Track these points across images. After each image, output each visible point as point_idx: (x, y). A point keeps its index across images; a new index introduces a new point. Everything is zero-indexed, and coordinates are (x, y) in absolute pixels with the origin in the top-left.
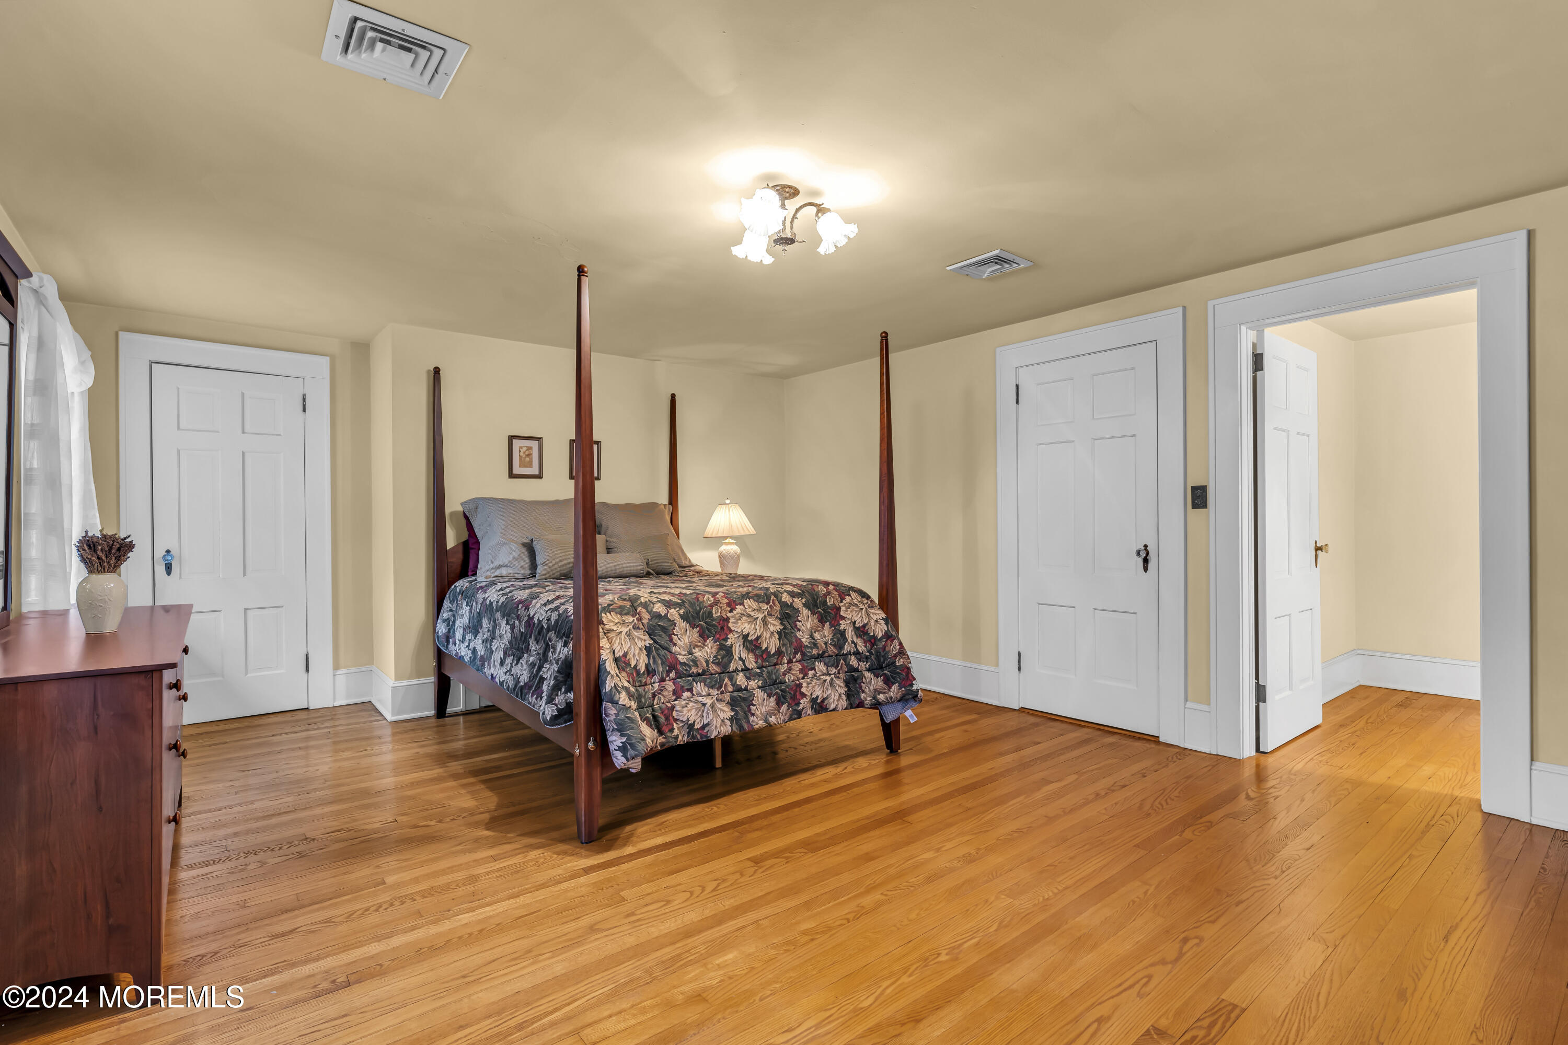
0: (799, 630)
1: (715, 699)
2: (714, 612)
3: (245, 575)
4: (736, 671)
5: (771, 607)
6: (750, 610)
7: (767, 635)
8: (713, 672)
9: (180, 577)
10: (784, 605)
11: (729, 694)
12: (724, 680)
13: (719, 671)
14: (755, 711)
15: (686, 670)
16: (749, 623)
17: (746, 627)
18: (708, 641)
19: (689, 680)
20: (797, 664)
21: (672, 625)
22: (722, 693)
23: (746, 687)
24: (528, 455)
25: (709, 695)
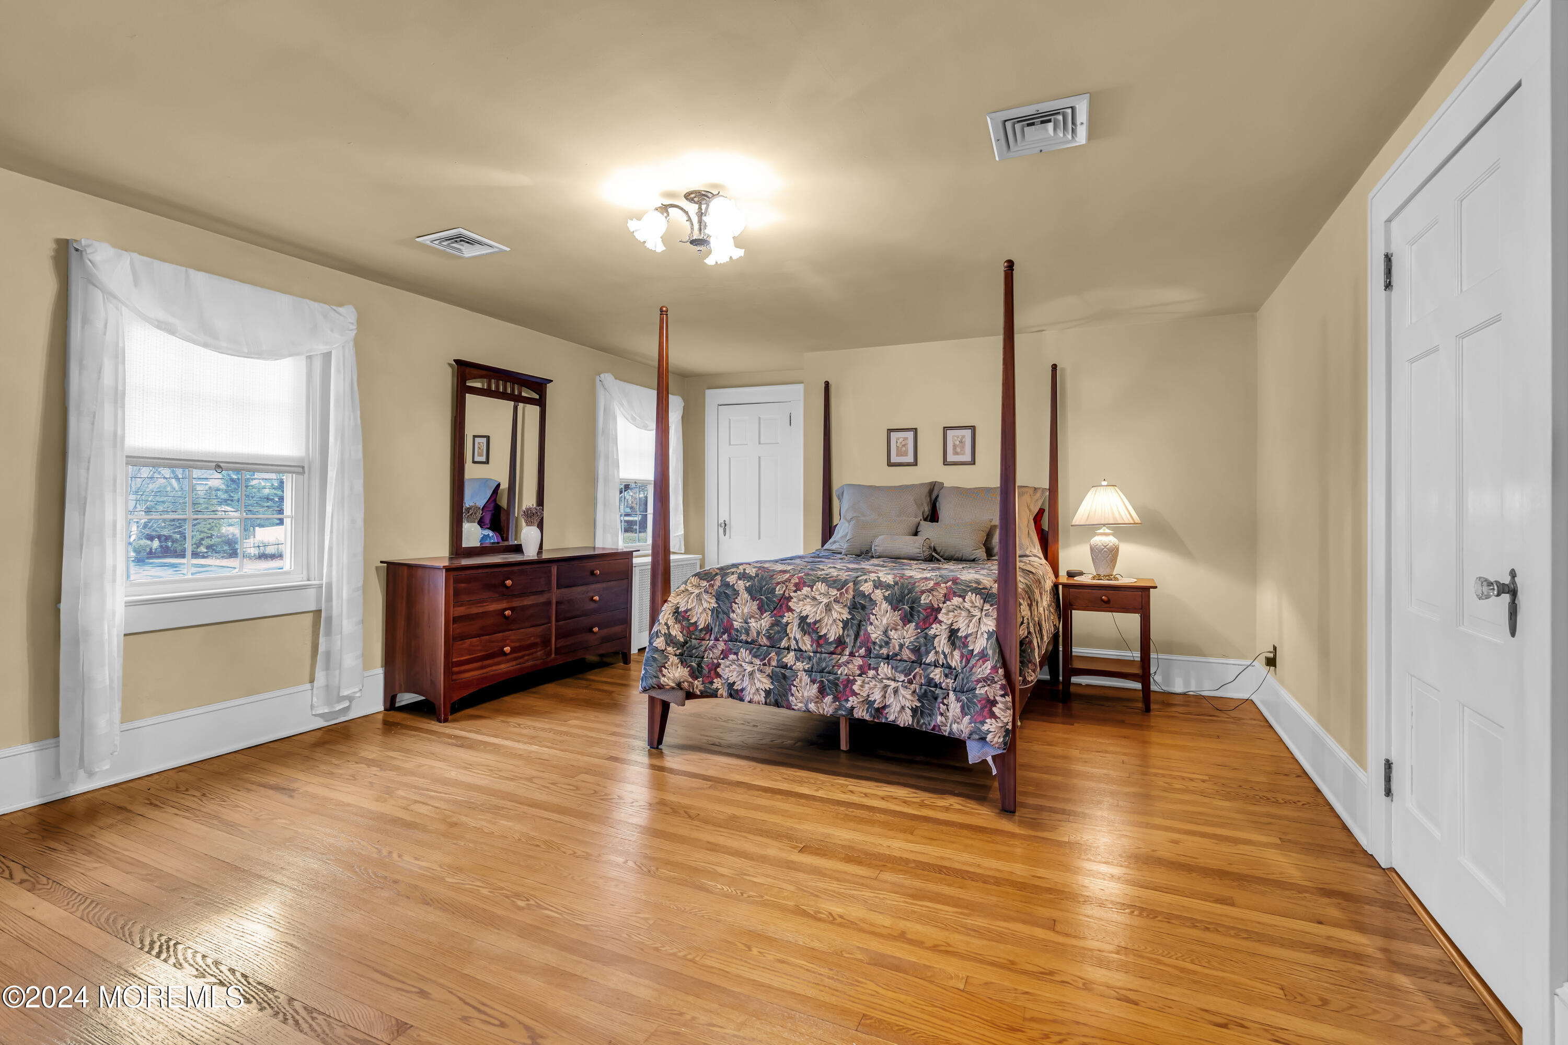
0: (871, 624)
1: (756, 668)
2: (777, 589)
3: (759, 538)
4: (788, 649)
5: (841, 594)
6: (817, 593)
7: (828, 621)
8: (762, 644)
9: (730, 538)
10: (859, 594)
11: (771, 668)
12: (770, 654)
13: (768, 644)
14: (795, 692)
15: (737, 636)
16: (812, 605)
17: (807, 609)
18: (765, 615)
19: (738, 645)
20: (859, 659)
21: (735, 594)
22: (764, 665)
23: (792, 666)
24: (904, 446)
25: (752, 663)
